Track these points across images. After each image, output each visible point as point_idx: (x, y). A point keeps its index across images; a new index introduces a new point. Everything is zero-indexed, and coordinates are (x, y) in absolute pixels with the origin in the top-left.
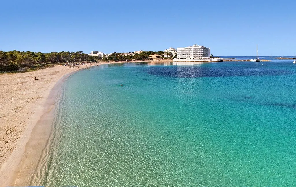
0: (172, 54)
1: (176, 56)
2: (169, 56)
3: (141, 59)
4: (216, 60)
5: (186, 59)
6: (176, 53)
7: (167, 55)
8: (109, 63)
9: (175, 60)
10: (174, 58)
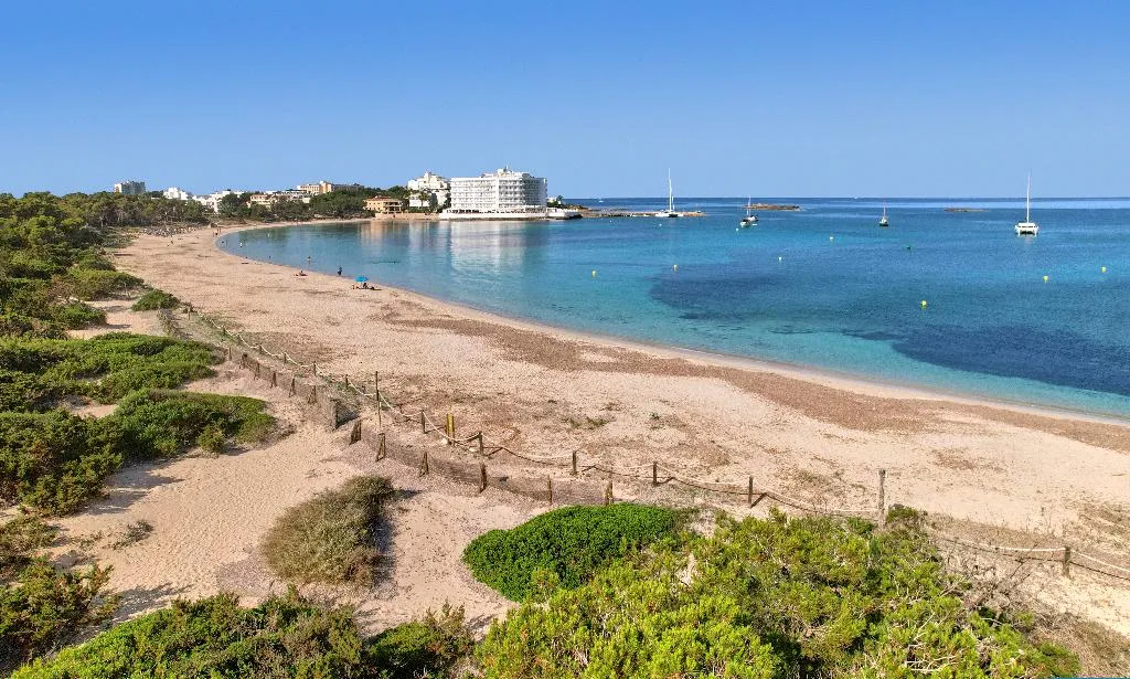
0: (434, 196)
1: (448, 204)
2: (426, 204)
3: (340, 214)
4: (561, 213)
5: (477, 212)
6: (448, 196)
7: (422, 200)
8: (243, 229)
9: (445, 214)
10: (440, 211)
